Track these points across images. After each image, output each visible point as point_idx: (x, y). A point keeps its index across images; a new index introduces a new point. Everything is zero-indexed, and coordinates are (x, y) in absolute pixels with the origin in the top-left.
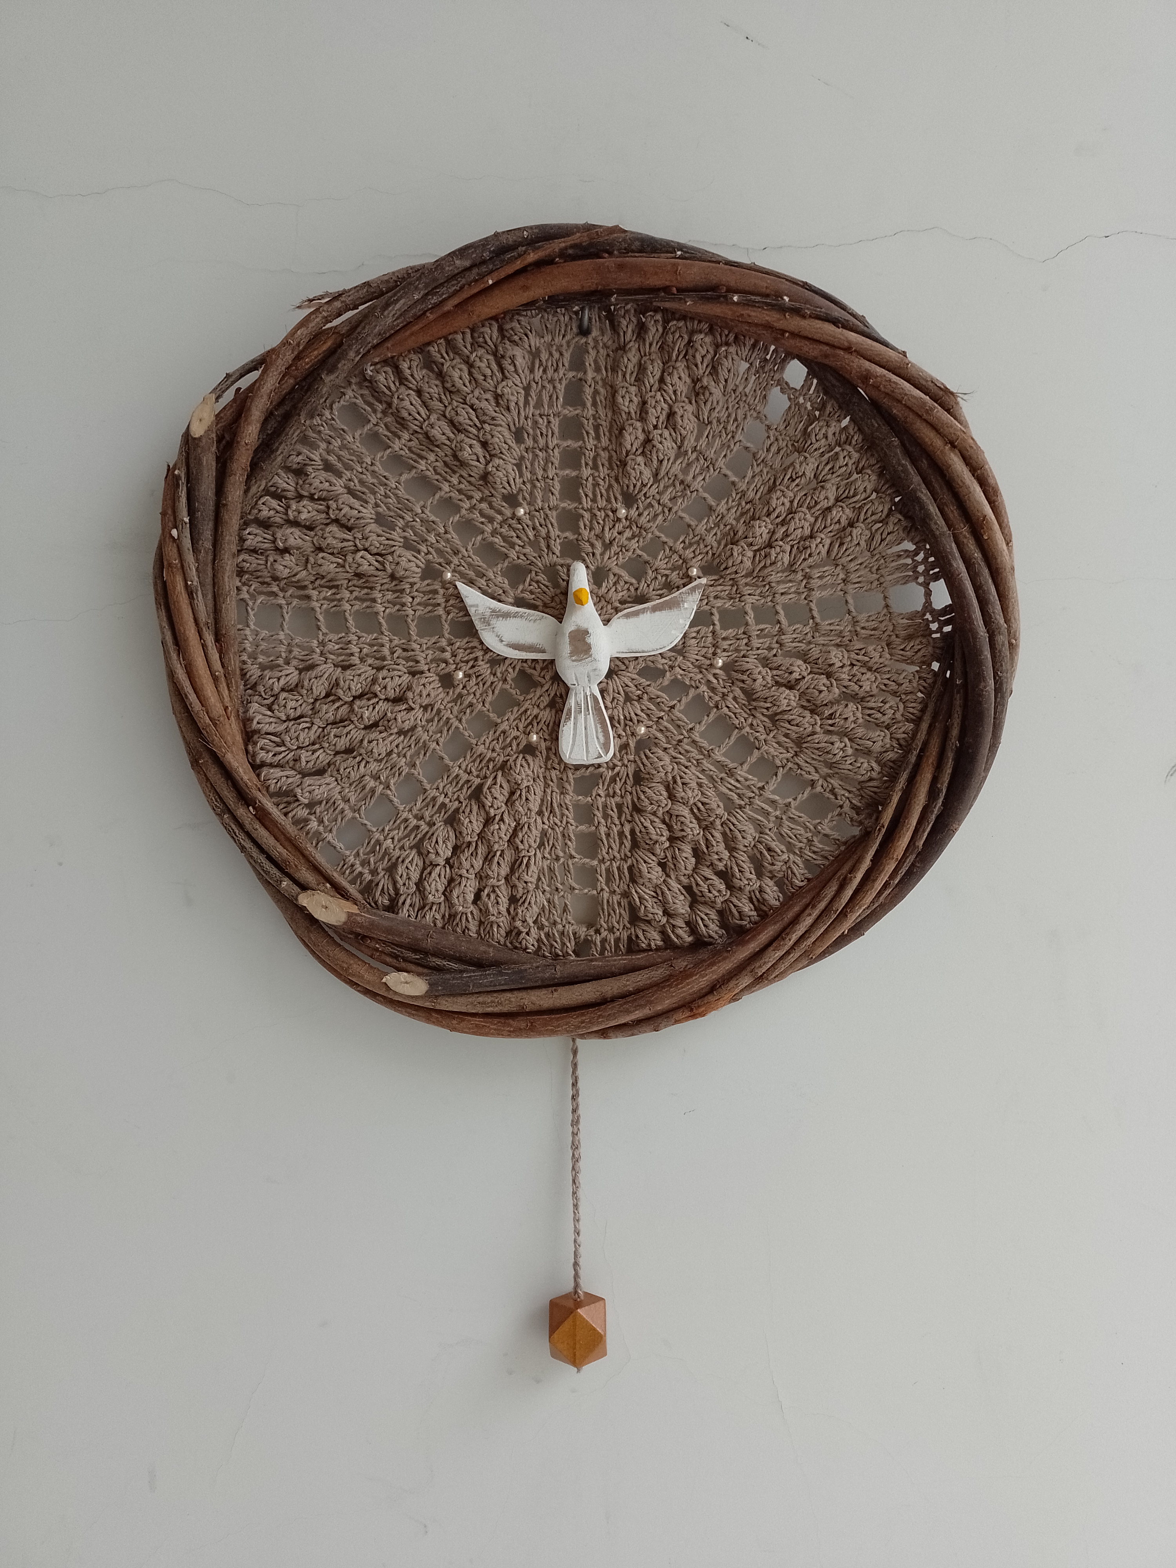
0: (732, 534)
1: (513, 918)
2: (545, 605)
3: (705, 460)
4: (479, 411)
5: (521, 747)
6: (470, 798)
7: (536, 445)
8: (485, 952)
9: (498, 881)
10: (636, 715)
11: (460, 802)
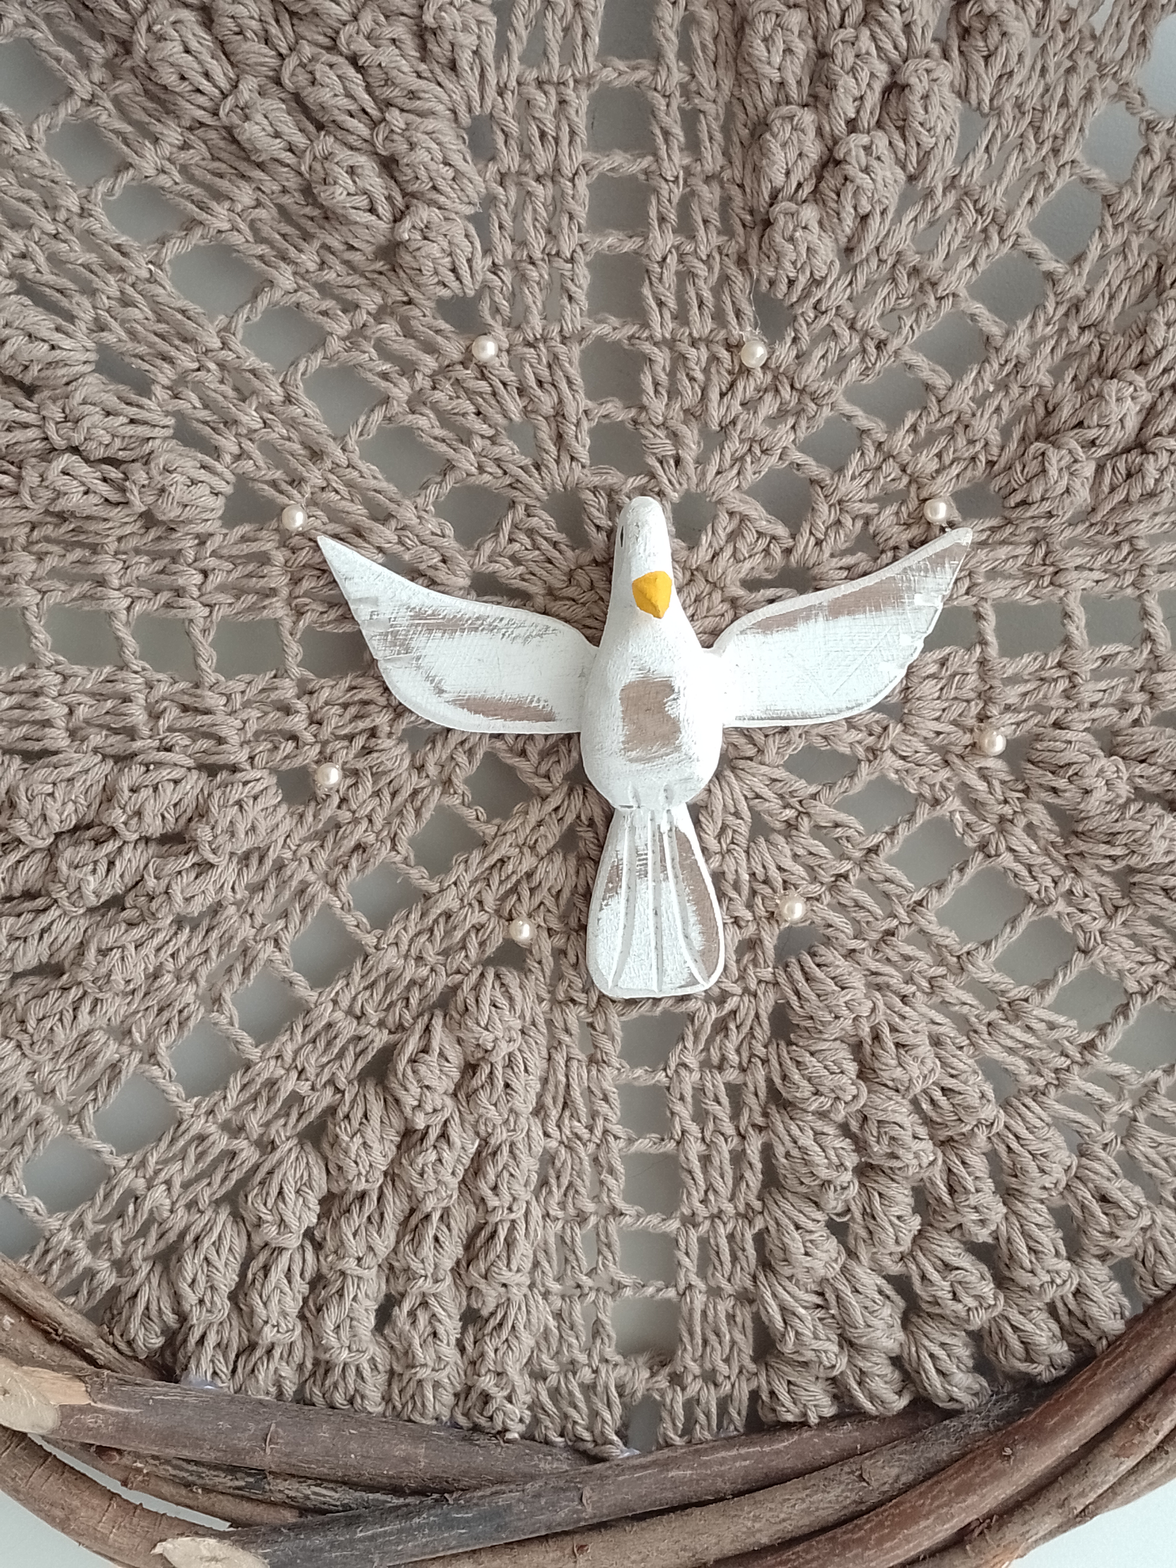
0: (1041, 411)
1: (473, 1363)
2: (551, 592)
3: (980, 212)
4: (374, 71)
5: (490, 950)
6: (362, 1078)
7: (527, 167)
8: (406, 1460)
9: (436, 1281)
10: (780, 868)
11: (337, 1090)
